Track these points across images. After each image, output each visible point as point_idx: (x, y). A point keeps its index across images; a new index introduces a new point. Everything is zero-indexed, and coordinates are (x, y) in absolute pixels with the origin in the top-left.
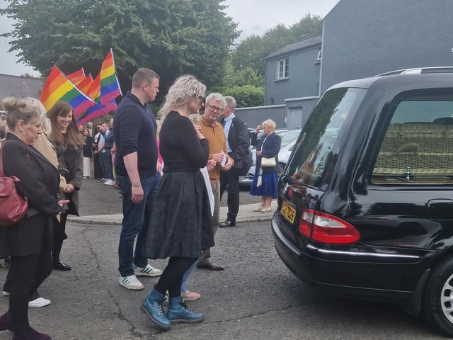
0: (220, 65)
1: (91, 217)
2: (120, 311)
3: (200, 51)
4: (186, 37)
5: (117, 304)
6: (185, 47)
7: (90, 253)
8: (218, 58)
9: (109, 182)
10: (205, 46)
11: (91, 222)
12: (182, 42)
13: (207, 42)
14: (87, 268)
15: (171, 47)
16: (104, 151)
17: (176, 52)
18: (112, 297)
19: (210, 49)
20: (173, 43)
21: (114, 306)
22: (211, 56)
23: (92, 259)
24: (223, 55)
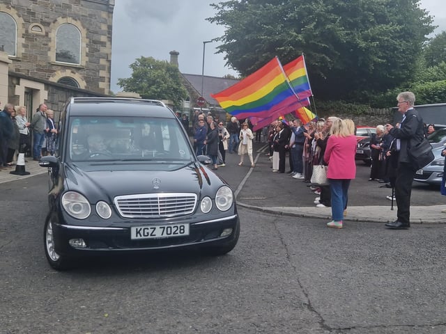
0: (412, 61)
1: (281, 208)
2: (309, 302)
3: (392, 47)
4: (377, 34)
5: (307, 295)
6: (375, 44)
7: (280, 242)
8: (410, 53)
9: (297, 176)
10: (397, 42)
11: (281, 213)
12: (373, 39)
13: (399, 37)
14: (278, 256)
15: (363, 44)
16: (294, 146)
17: (367, 49)
18: (302, 287)
19: (402, 45)
20: (364, 41)
21: (303, 296)
22: (404, 52)
23: (282, 248)
24: (416, 50)
